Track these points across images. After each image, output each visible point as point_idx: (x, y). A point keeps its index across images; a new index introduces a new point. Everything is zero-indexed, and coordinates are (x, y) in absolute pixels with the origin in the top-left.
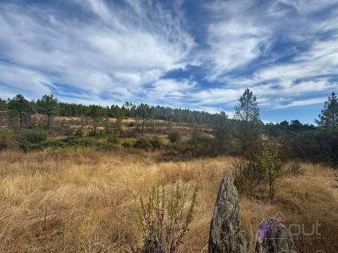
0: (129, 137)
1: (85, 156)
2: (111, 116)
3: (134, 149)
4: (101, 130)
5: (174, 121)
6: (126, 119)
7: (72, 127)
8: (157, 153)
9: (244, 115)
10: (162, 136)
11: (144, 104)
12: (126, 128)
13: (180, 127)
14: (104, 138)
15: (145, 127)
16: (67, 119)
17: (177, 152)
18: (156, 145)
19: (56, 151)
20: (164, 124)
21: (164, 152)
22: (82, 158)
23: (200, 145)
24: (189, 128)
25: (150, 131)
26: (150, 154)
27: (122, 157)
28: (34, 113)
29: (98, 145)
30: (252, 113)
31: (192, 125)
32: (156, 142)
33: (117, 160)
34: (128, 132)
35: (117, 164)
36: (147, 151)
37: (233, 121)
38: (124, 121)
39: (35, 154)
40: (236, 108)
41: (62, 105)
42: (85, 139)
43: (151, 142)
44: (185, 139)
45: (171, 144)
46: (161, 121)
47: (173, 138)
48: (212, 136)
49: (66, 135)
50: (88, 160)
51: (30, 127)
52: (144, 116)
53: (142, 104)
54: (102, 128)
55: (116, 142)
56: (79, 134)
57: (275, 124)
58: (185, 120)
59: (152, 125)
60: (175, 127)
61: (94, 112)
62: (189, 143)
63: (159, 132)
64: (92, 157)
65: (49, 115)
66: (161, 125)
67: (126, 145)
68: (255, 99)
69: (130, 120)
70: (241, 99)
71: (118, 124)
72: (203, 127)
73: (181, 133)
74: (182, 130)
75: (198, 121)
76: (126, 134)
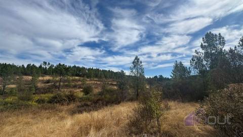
2: (26, 74)
3: (49, 105)
5: (88, 77)
6: (43, 76)
8: (72, 106)
9: (136, 73)
10: (78, 90)
11: (62, 64)
12: (43, 85)
13: (93, 82)
15: (62, 84)
18: (71, 98)
20: (79, 80)
21: (79, 104)
23: (108, 96)
24: (99, 83)
25: (67, 86)
26: (65, 108)
30: (140, 71)
31: (101, 80)
32: (72, 96)
33: (28, 118)
34: (44, 89)
35: (27, 123)
36: (62, 105)
37: (129, 76)
38: (41, 78)
40: (131, 68)
43: (67, 96)
44: (97, 91)
45: (85, 96)
46: (77, 78)
47: (87, 91)
48: (115, 87)
52: (61, 74)
53: (60, 64)
54: (13, 86)
55: (29, 100)
57: (151, 77)
58: (96, 76)
59: (68, 81)
61: (4, 71)
62: (100, 95)
63: (75, 87)
66: (76, 80)
67: (39, 101)
68: (141, 62)
70: (133, 63)
72: (110, 81)
73: (93, 86)
74: (94, 84)
75: (106, 77)
76: (42, 90)
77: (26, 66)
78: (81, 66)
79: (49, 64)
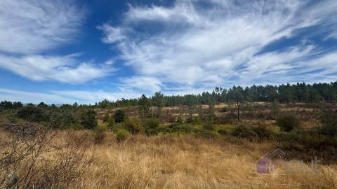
0: (224, 123)
1: (187, 142)
2: (203, 103)
4: (196, 117)
5: (281, 102)
6: (217, 104)
7: (174, 115)
10: (267, 122)
11: (237, 86)
12: (220, 114)
13: (295, 109)
14: (199, 124)
15: (240, 112)
16: (170, 109)
17: (301, 146)
18: (262, 134)
19: (166, 136)
21: (278, 144)
22: (185, 145)
24: (311, 110)
25: (250, 116)
27: (222, 146)
28: (150, 106)
29: (196, 131)
31: (315, 104)
32: (263, 130)
33: (217, 149)
34: (222, 118)
35: (219, 154)
36: (251, 141)
38: (216, 106)
39: (153, 138)
41: (166, 98)
42: (184, 125)
43: (255, 130)
45: (285, 133)
46: (261, 103)
47: (287, 124)
49: (170, 122)
50: (190, 146)
51: (149, 117)
52: (238, 100)
53: (234, 87)
54: (196, 115)
55: (212, 129)
56: (179, 121)
58: (300, 98)
59: (248, 108)
60: (284, 109)
61: (189, 100)
63: (261, 116)
64: (193, 144)
65: (159, 106)
66: (261, 107)
67: (222, 132)
69: (222, 105)
71: (210, 110)
73: (298, 116)
74: (298, 112)
75: (328, 98)
76: (220, 120)
77: (201, 95)
78: (264, 85)
79: (221, 89)
